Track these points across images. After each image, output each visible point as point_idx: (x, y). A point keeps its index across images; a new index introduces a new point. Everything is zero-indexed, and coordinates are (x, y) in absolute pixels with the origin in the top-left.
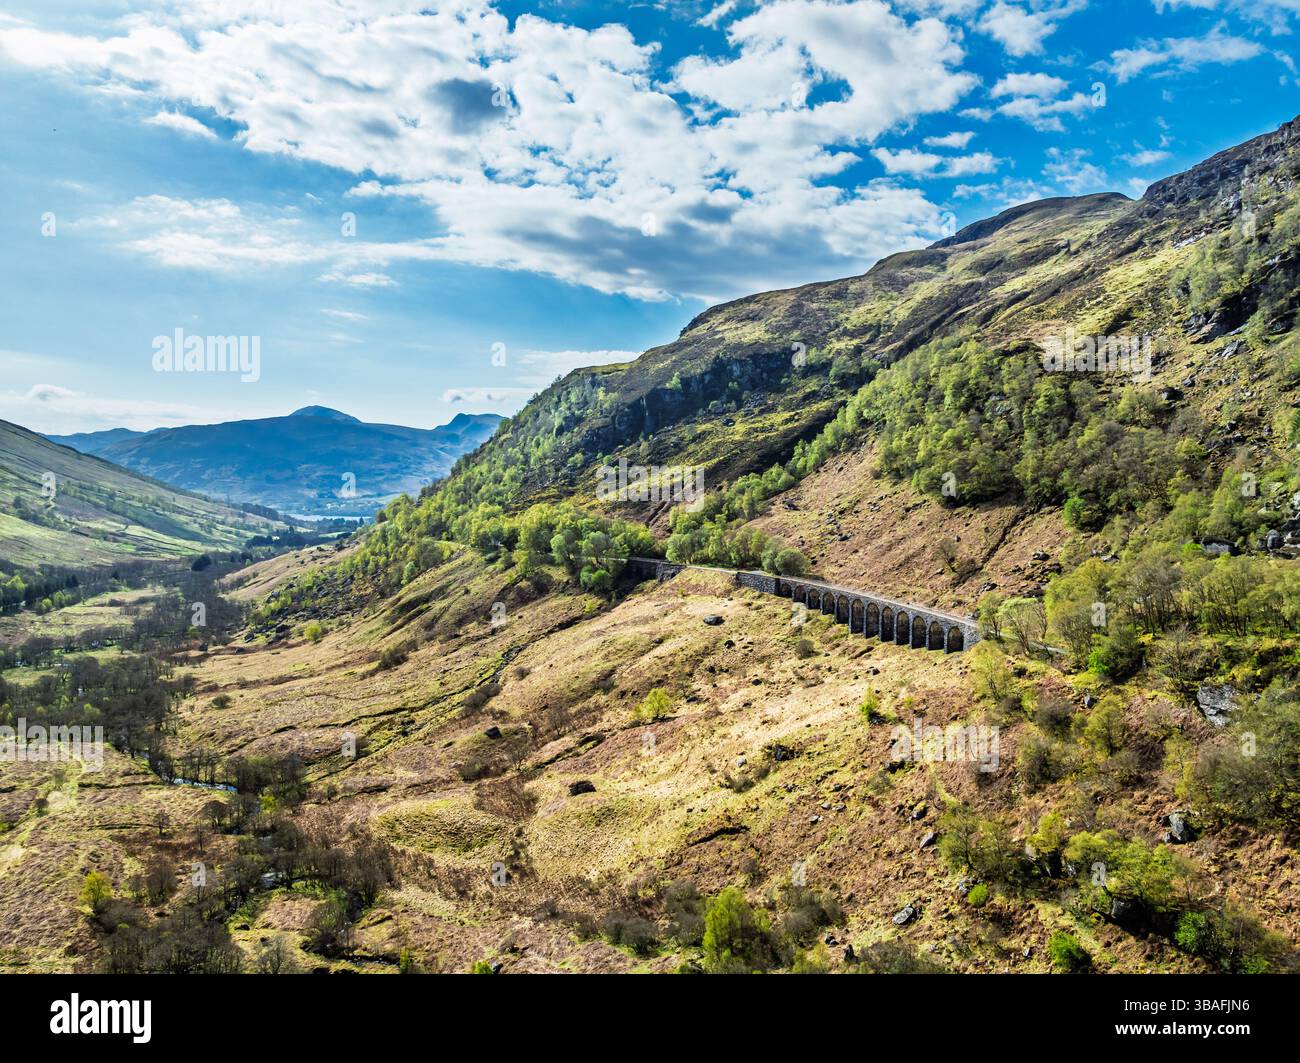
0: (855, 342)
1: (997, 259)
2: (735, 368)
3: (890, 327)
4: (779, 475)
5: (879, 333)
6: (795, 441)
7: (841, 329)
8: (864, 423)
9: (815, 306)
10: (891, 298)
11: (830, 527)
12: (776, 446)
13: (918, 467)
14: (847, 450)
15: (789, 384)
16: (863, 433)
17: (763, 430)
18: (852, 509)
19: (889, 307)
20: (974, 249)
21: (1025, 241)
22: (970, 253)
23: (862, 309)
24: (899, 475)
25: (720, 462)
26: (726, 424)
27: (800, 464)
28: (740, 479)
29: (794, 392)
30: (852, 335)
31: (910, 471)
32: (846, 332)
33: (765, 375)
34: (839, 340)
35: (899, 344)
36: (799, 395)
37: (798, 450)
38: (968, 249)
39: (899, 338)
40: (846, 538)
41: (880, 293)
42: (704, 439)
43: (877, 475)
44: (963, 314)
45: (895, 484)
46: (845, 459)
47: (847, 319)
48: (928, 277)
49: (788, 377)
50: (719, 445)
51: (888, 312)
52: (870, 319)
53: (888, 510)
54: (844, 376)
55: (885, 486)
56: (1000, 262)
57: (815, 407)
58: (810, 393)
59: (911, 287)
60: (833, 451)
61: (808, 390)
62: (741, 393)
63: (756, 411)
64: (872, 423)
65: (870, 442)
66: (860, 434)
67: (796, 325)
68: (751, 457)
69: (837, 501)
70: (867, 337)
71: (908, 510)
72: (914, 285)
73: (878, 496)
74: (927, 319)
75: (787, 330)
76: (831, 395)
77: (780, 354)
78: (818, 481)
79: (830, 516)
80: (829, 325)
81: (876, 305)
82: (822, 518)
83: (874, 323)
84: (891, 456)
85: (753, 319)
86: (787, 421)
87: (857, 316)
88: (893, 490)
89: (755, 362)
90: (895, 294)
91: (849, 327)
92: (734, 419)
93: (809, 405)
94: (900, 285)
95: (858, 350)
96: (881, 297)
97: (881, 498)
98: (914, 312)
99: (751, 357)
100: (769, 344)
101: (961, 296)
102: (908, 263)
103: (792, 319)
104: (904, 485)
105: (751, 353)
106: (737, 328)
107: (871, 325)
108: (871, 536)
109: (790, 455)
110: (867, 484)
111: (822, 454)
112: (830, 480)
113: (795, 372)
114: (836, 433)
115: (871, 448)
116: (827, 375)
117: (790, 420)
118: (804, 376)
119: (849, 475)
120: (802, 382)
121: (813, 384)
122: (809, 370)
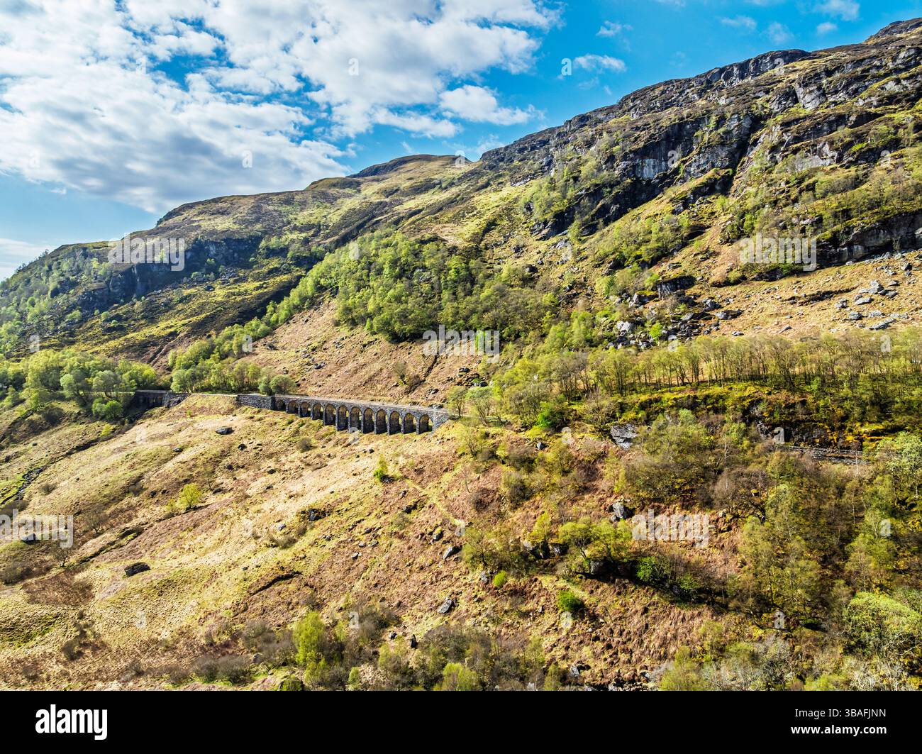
0: (304, 235)
1: (395, 188)
2: (211, 248)
3: (327, 227)
4: (258, 326)
5: (320, 230)
6: (267, 302)
7: (292, 225)
8: (320, 288)
9: (271, 208)
10: (326, 207)
11: (306, 360)
12: (253, 306)
13: (370, 316)
14: (309, 308)
15: (254, 263)
16: (320, 296)
17: (239, 294)
18: (322, 346)
19: (325, 213)
20: (378, 180)
21: (411, 179)
22: (376, 183)
23: (306, 213)
24: (354, 323)
25: (207, 317)
26: (208, 289)
27: (273, 318)
28: (227, 329)
29: (259, 268)
30: (301, 230)
31: (363, 320)
32: (295, 228)
33: (236, 255)
34: (291, 233)
35: (336, 238)
36: (265, 270)
37: (270, 308)
38: (374, 180)
39: (335, 234)
40: (320, 367)
41: (317, 203)
42: (190, 300)
43: (337, 324)
44: (378, 222)
45: (352, 329)
46: (309, 314)
47: (296, 219)
48: (350, 196)
49: (255, 256)
50: (203, 304)
51: (325, 216)
52: (313, 220)
53: (349, 346)
54: (298, 257)
55: (344, 331)
56: (397, 190)
57: (278, 279)
58: (273, 269)
59: (339, 201)
60: (298, 308)
61: (272, 267)
62: (217, 267)
63: (231, 280)
64: (326, 289)
65: (326, 302)
66: (318, 297)
67: (257, 220)
68: (233, 313)
69: (309, 342)
70: (312, 232)
71: (364, 346)
72: (341, 200)
73: (340, 338)
74: (354, 223)
75: (251, 223)
76: (289, 271)
77: (248, 240)
78: (289, 330)
79: (305, 352)
80: (283, 222)
81: (316, 211)
82: (298, 354)
83: (316, 223)
84: (348, 310)
85: (223, 214)
86: (258, 288)
87: (302, 217)
88: (352, 332)
89: (228, 245)
90: (328, 205)
91: (298, 224)
92: (215, 285)
93: (273, 277)
94: (332, 200)
95: (306, 241)
96: (318, 206)
97: (343, 339)
98: (344, 218)
99: (224, 240)
100: (238, 232)
101: (375, 209)
102: (334, 185)
103: (254, 216)
104: (359, 329)
105: (224, 237)
106: (210, 220)
107: (313, 224)
108: (340, 364)
109: (264, 312)
110: (330, 330)
111: (290, 311)
112: (299, 328)
113: (259, 253)
114: (300, 296)
115: (329, 306)
116: (285, 256)
117: (260, 287)
118: (267, 257)
119: (314, 324)
120: (266, 261)
121: (275, 263)
122: (271, 253)
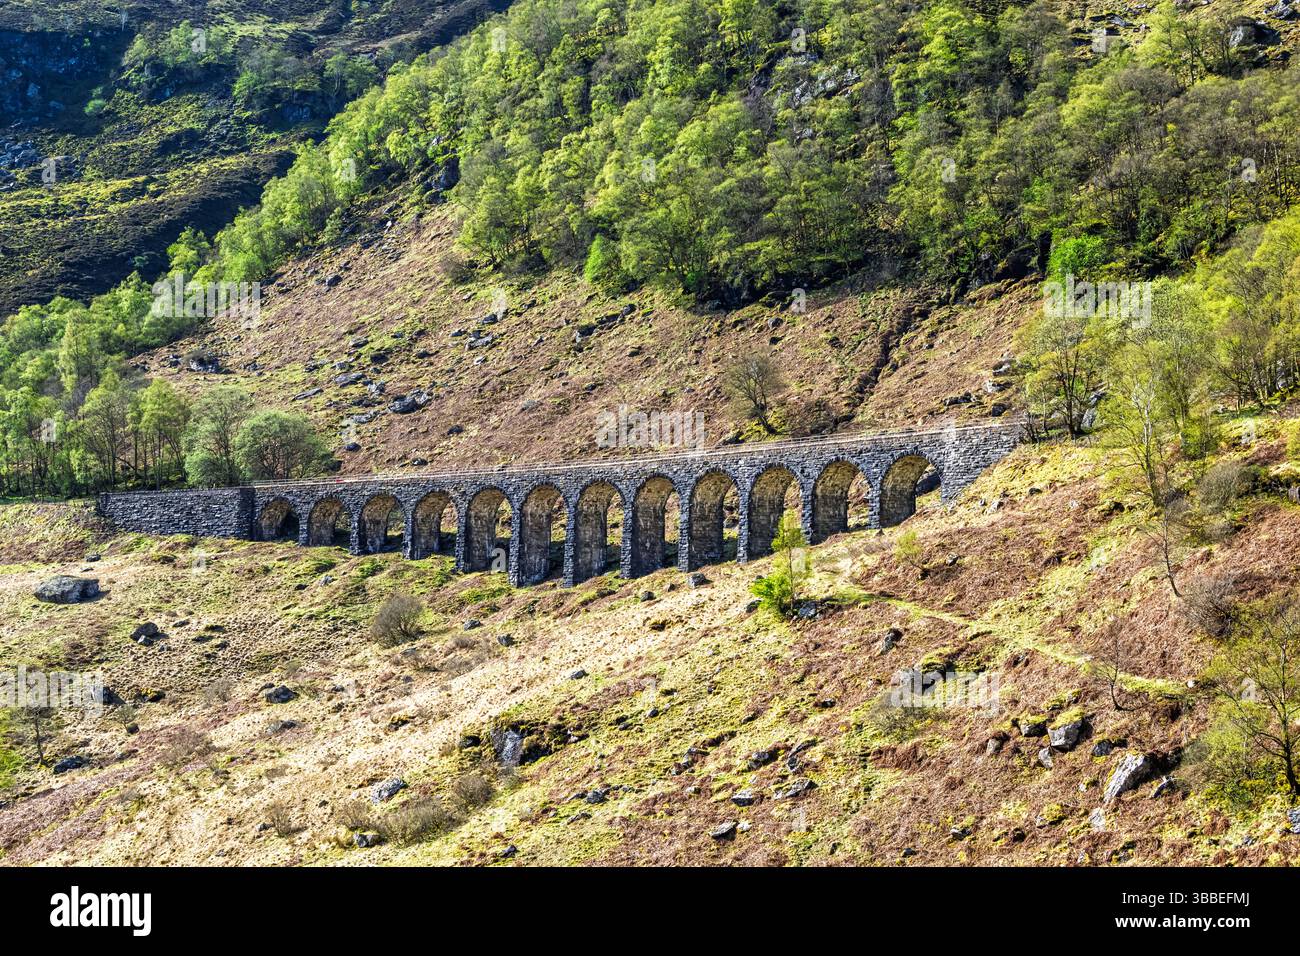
6: (171, 233)
8: (381, 175)
11: (355, 391)
13: (604, 228)
14: (340, 242)
15: (111, 116)
16: (381, 203)
24: (536, 266)
29: (122, 134)
31: (573, 251)
33: (33, 90)
36: (150, 140)
37: (180, 251)
43: (464, 274)
45: (524, 287)
46: (342, 261)
49: (107, 96)
53: (523, 338)
54: (273, 97)
57: (202, 169)
58: (178, 137)
60: (294, 245)
61: (170, 130)
64: (403, 176)
65: (408, 219)
66: (370, 206)
71: (587, 331)
73: (479, 317)
86: (126, 195)
88: (527, 296)
93: (179, 164)
97: (494, 320)
100: (40, 11)
104: (555, 283)
108: (493, 394)
110: (439, 298)
111: (265, 258)
112: (309, 306)
113: (125, 85)
114: (303, 199)
115: (419, 230)
116: (225, 93)
117: (138, 191)
118: (155, 96)
119: (371, 287)
120: (148, 112)
121: (184, 115)
122: (170, 81)
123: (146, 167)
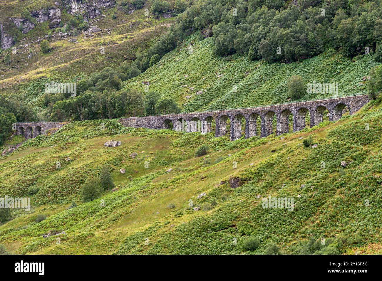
26: (73, 42)
92: (78, 39)
122: (133, 8)
123: (127, 31)
